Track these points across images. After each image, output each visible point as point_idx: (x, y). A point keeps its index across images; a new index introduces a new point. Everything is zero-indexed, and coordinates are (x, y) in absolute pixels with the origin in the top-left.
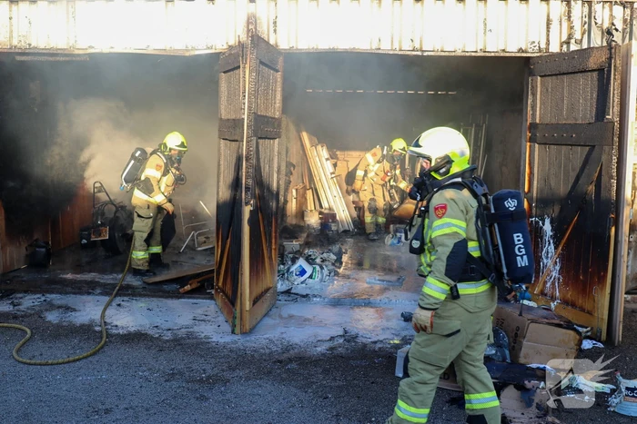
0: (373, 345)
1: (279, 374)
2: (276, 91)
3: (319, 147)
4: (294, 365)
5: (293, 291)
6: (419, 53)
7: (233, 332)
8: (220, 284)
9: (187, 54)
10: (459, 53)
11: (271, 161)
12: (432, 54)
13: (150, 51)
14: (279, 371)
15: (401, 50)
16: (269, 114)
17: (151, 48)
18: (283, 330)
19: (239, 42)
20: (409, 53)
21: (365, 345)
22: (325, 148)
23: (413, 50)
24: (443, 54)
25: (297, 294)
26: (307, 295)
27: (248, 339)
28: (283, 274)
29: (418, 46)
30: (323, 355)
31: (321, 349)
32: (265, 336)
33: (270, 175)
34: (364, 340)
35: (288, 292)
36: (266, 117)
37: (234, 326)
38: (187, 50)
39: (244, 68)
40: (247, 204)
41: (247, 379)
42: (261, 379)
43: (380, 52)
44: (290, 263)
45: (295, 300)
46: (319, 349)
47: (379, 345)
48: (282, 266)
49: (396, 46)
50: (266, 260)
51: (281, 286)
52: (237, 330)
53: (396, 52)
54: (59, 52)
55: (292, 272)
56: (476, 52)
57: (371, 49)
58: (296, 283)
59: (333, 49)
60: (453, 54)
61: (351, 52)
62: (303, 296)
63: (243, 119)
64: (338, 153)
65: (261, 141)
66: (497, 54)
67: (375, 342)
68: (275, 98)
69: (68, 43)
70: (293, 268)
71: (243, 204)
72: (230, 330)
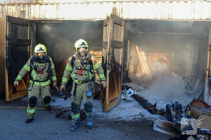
0: (149, 119)
1: (114, 126)
2: (121, 33)
3: (142, 52)
4: (120, 123)
5: (126, 99)
6: (170, 20)
7: (103, 111)
8: (102, 96)
9: (93, 20)
10: (185, 20)
11: (119, 56)
12: (175, 20)
13: (82, 20)
14: (114, 125)
15: (164, 19)
16: (119, 40)
17: (82, 18)
18: (120, 112)
19: (107, 16)
20: (167, 20)
21: (146, 118)
22: (144, 52)
23: (169, 19)
24: (179, 20)
25: (127, 100)
26: (131, 101)
27: (107, 114)
28: (124, 93)
29: (170, 18)
30: (131, 121)
31: (131, 118)
32: (113, 113)
33: (119, 60)
34: (146, 117)
35: (124, 99)
36: (117, 41)
37: (103, 109)
38: (94, 19)
39: (109, 25)
40: (108, 69)
41: (104, 127)
42: (108, 127)
43: (157, 19)
44: (126, 90)
45: (127, 102)
46: (130, 119)
47: (150, 119)
48: (123, 91)
49: (163, 18)
50: (116, 88)
51: (123, 97)
52: (104, 110)
53: (163, 20)
54: (54, 20)
55: (127, 93)
56: (191, 19)
57: (154, 19)
58: (128, 96)
59: (141, 19)
60: (183, 20)
61: (147, 20)
62: (129, 101)
63: (108, 42)
64: (149, 53)
65: (115, 49)
66: (198, 20)
67: (149, 118)
68: (121, 35)
69: (57, 17)
70: (127, 92)
71: (107, 69)
72: (102, 110)
